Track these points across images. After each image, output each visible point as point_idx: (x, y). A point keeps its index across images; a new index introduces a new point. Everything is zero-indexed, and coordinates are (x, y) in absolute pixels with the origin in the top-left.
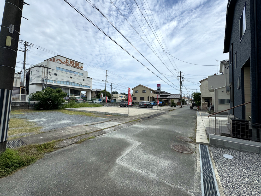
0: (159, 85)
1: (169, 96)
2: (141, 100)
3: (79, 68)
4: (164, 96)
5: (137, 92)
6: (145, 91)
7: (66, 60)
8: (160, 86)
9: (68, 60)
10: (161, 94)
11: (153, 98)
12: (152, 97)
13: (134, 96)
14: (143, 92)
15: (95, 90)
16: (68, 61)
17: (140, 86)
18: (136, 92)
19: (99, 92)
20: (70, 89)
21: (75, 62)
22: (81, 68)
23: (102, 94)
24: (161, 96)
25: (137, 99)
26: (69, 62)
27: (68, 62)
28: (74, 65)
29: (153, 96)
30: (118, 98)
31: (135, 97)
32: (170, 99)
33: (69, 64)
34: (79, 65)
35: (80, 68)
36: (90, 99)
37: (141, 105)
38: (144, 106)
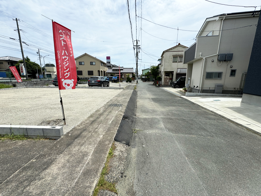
0: (108, 58)
1: (122, 70)
2: (89, 75)
4: (117, 70)
5: (83, 63)
6: (94, 63)
8: (110, 59)
10: (113, 68)
11: (104, 72)
14: (91, 64)
15: (7, 59)
18: (80, 63)
19: (16, 62)
23: (23, 66)
24: (114, 70)
25: (83, 73)
29: (104, 70)
30: (55, 72)
31: (80, 70)
32: (124, 74)
37: (93, 82)
38: (96, 83)
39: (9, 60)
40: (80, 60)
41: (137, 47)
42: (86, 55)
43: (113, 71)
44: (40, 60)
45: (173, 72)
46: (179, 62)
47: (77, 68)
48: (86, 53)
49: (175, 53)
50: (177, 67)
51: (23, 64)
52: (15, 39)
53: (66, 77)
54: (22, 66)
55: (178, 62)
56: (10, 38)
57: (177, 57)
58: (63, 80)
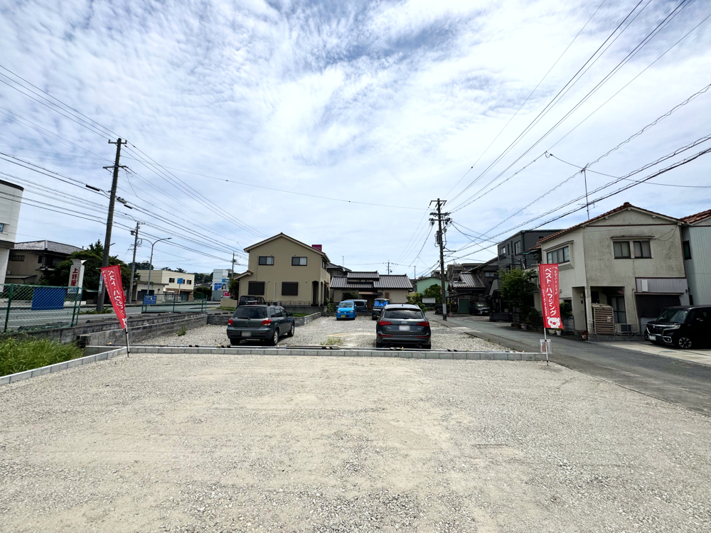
1: (377, 280)
2: (284, 293)
4: (359, 281)
5: (269, 261)
6: (303, 261)
13: (253, 279)
14: (295, 262)
15: (41, 247)
18: (262, 261)
19: (63, 256)
23: (83, 268)
24: (350, 281)
25: (268, 289)
31: (260, 280)
32: (384, 293)
37: (402, 328)
39: (45, 251)
40: (262, 253)
41: (440, 218)
42: (282, 237)
43: (348, 283)
44: (135, 252)
45: (622, 288)
46: (636, 258)
47: (252, 273)
48: (282, 233)
49: (618, 232)
50: (634, 273)
51: (83, 261)
52: (98, 190)
54: (80, 267)
55: (633, 256)
56: (87, 186)
57: (628, 243)
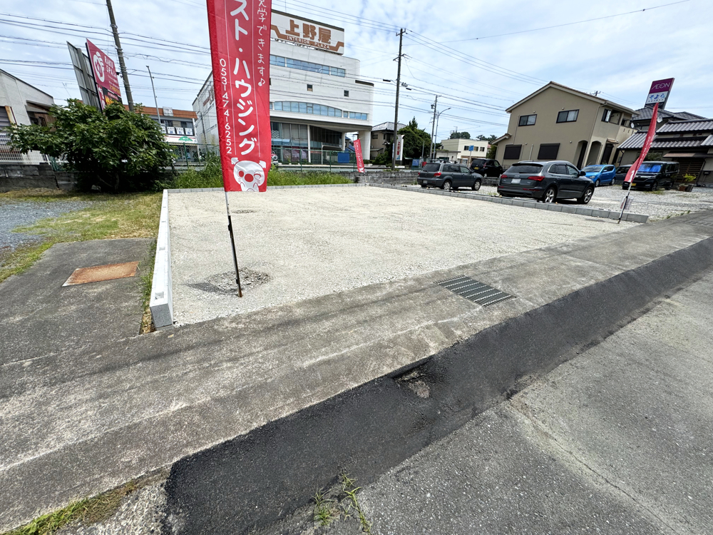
0: (662, 86)
2: (542, 156)
3: (331, 48)
5: (531, 120)
6: (572, 117)
7: (292, 22)
8: (668, 89)
9: (297, 22)
10: (664, 128)
11: (609, 146)
12: (603, 144)
13: (510, 143)
14: (562, 118)
15: (384, 127)
16: (297, 27)
17: (551, 93)
18: (523, 122)
20: (311, 127)
21: (317, 27)
22: (337, 48)
26: (300, 30)
27: (296, 30)
28: (316, 39)
29: (612, 139)
30: (457, 152)
31: (517, 143)
33: (301, 37)
34: (329, 37)
35: (334, 51)
36: (369, 159)
37: (515, 181)
38: (525, 187)
39: (386, 130)
40: (523, 112)
42: (551, 87)
43: (657, 140)
44: (434, 124)
47: (510, 136)
48: (551, 83)
51: (403, 136)
52: (390, 81)
53: (243, 153)
54: (401, 140)
56: (383, 80)
58: (234, 160)
